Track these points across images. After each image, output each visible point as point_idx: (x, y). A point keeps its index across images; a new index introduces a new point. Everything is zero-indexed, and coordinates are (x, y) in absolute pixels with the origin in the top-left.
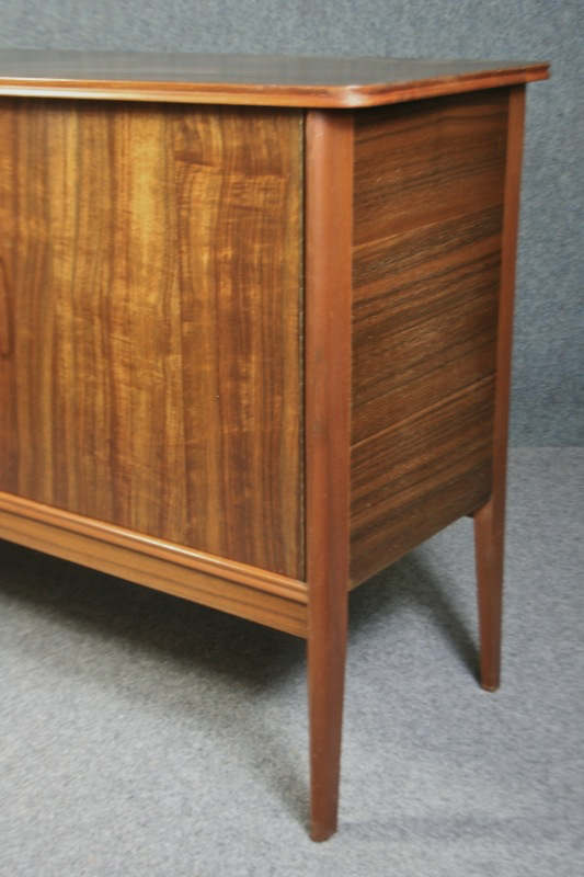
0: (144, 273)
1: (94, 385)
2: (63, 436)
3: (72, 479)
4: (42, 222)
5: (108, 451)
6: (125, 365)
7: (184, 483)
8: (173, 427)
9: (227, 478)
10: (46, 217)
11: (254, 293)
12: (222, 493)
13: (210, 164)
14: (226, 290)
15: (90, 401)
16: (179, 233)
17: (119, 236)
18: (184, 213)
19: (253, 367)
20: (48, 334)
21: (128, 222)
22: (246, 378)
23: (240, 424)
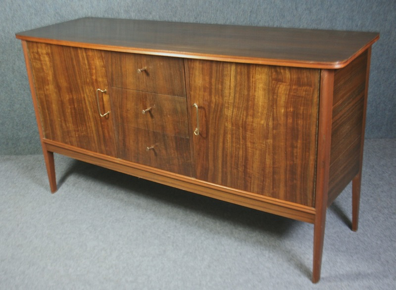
0: (259, 114)
1: (239, 148)
2: (226, 163)
3: (229, 177)
4: (220, 97)
5: (243, 168)
6: (251, 142)
7: (272, 178)
8: (268, 161)
9: (288, 177)
10: (222, 96)
11: (300, 122)
12: (286, 182)
13: (285, 82)
14: (290, 121)
15: (237, 153)
16: (273, 103)
17: (250, 103)
18: (275, 97)
19: (299, 143)
20: (222, 132)
21: (254, 99)
22: (296, 147)
23: (293, 161)
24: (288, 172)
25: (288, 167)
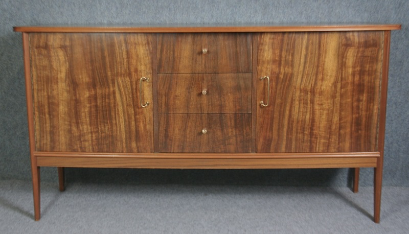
0: (328, 77)
1: (306, 112)
2: (292, 130)
3: (294, 143)
4: (290, 67)
5: (310, 131)
6: (319, 104)
7: (338, 134)
8: (336, 119)
9: (353, 129)
10: (292, 66)
11: (366, 78)
12: (351, 134)
13: (354, 46)
14: (357, 78)
15: (304, 117)
16: (342, 65)
17: (320, 68)
18: (344, 60)
19: (364, 97)
20: (289, 100)
21: (324, 64)
22: (362, 101)
23: (359, 113)
24: (353, 125)
25: (354, 121)
